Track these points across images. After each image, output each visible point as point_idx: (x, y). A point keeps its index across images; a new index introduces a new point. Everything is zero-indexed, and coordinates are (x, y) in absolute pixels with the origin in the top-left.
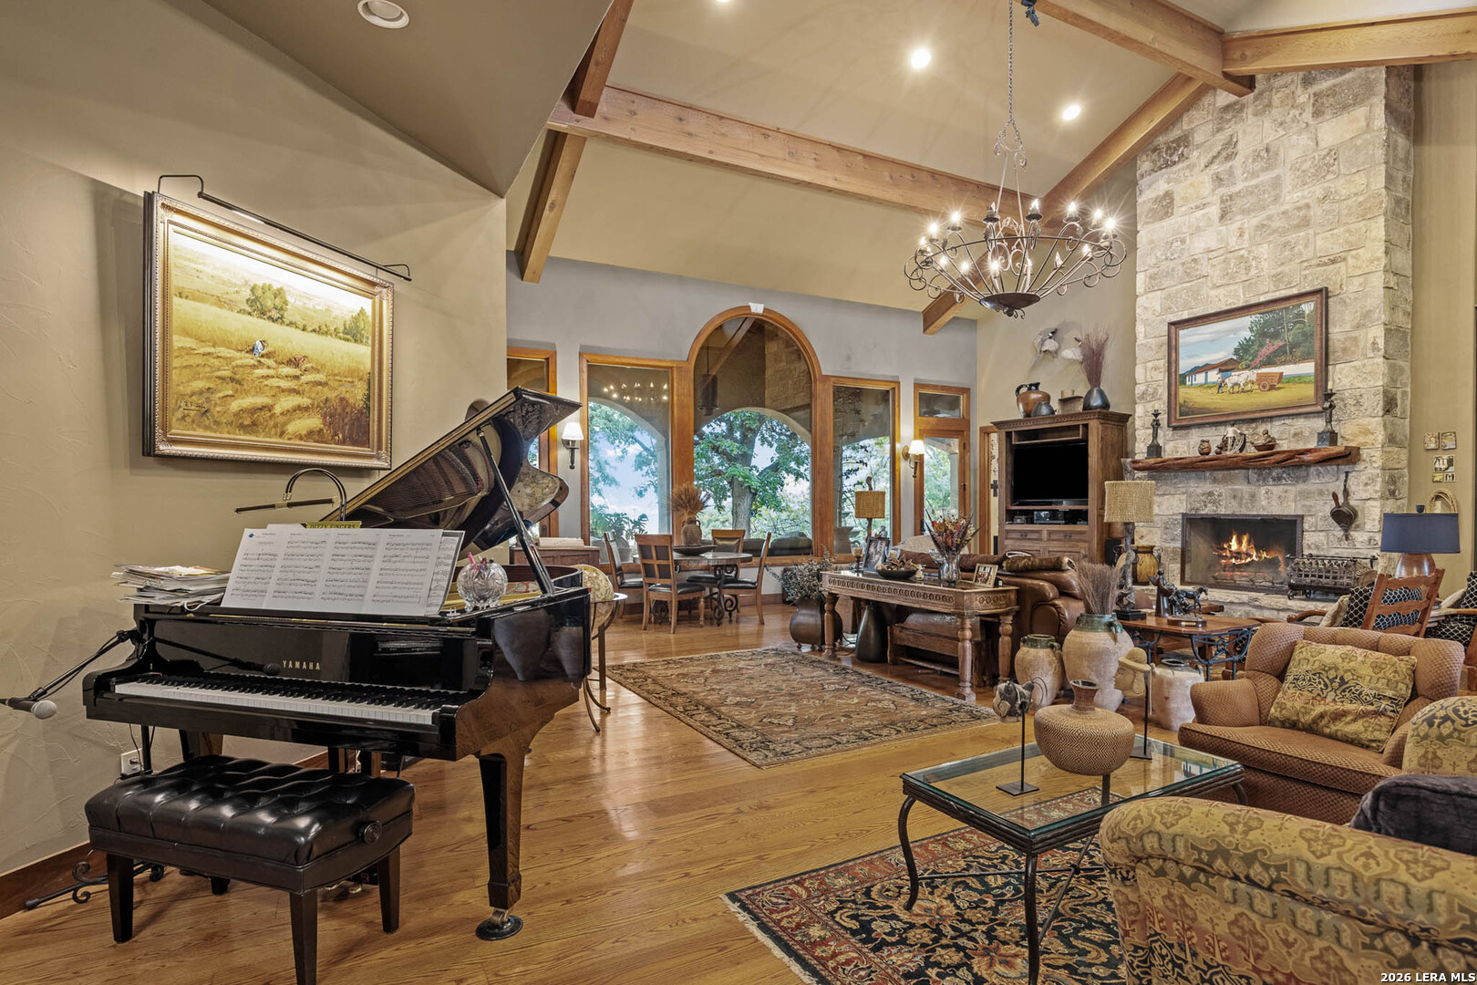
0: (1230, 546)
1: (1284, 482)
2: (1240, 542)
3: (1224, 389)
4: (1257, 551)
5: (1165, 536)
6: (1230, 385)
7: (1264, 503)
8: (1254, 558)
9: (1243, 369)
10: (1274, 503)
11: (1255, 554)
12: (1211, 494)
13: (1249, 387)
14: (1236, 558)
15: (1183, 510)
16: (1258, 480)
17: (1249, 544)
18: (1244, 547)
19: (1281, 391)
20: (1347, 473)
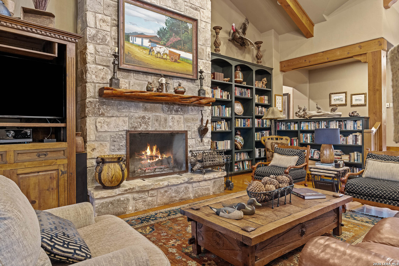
0: (146, 153)
1: (179, 113)
2: (152, 150)
3: (152, 53)
4: (161, 155)
5: (113, 148)
6: (156, 52)
7: (171, 124)
8: (160, 158)
9: (162, 45)
10: (175, 124)
11: (160, 156)
12: (144, 118)
13: (165, 57)
14: (150, 159)
15: (126, 128)
16: (168, 111)
17: (157, 151)
18: (154, 153)
19: (179, 64)
20: (201, 111)
